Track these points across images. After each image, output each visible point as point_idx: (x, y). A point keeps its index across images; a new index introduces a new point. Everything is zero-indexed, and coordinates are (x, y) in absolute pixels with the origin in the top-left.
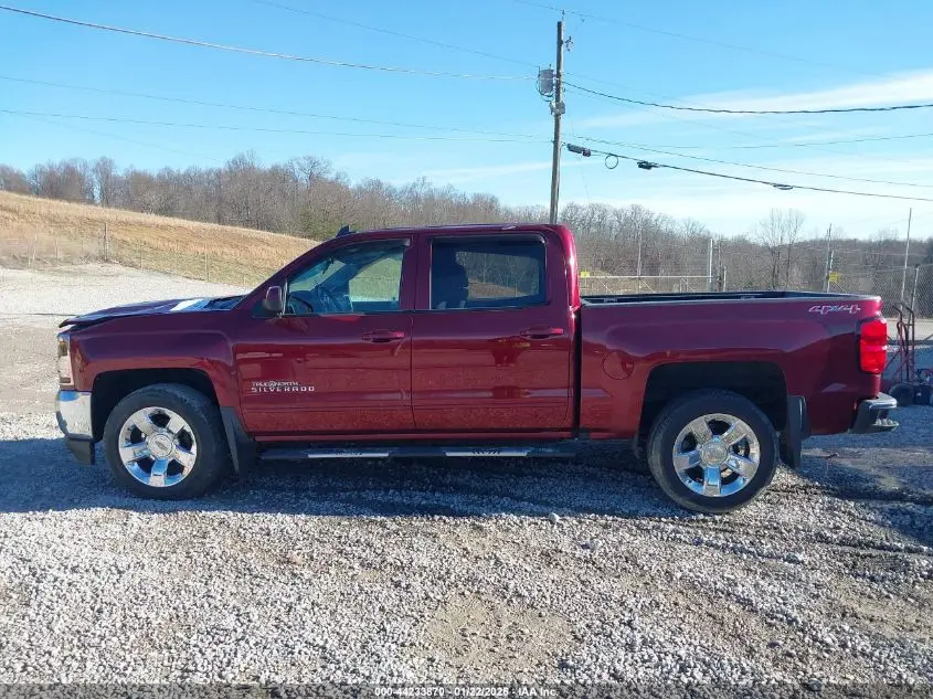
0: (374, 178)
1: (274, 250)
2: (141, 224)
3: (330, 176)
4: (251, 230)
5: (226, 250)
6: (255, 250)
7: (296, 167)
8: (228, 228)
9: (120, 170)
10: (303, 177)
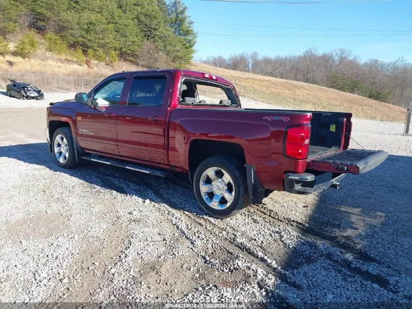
0: (375, 59)
1: (306, 92)
2: (254, 79)
3: (351, 58)
4: (301, 83)
5: (284, 91)
6: (298, 91)
7: (334, 54)
8: (290, 81)
9: (260, 58)
10: (337, 59)
